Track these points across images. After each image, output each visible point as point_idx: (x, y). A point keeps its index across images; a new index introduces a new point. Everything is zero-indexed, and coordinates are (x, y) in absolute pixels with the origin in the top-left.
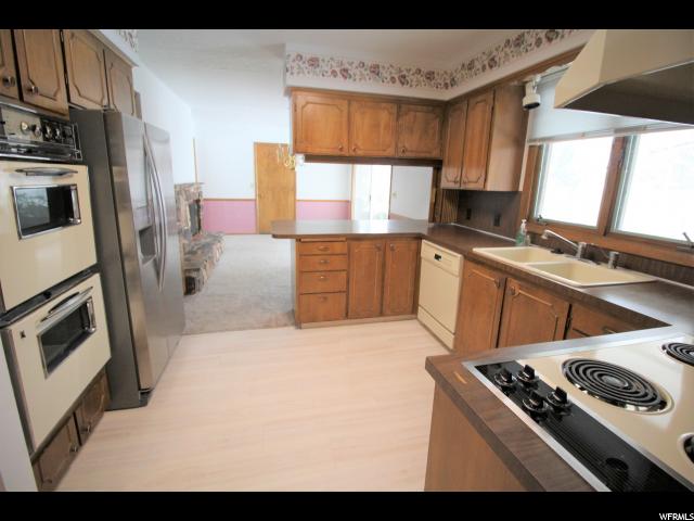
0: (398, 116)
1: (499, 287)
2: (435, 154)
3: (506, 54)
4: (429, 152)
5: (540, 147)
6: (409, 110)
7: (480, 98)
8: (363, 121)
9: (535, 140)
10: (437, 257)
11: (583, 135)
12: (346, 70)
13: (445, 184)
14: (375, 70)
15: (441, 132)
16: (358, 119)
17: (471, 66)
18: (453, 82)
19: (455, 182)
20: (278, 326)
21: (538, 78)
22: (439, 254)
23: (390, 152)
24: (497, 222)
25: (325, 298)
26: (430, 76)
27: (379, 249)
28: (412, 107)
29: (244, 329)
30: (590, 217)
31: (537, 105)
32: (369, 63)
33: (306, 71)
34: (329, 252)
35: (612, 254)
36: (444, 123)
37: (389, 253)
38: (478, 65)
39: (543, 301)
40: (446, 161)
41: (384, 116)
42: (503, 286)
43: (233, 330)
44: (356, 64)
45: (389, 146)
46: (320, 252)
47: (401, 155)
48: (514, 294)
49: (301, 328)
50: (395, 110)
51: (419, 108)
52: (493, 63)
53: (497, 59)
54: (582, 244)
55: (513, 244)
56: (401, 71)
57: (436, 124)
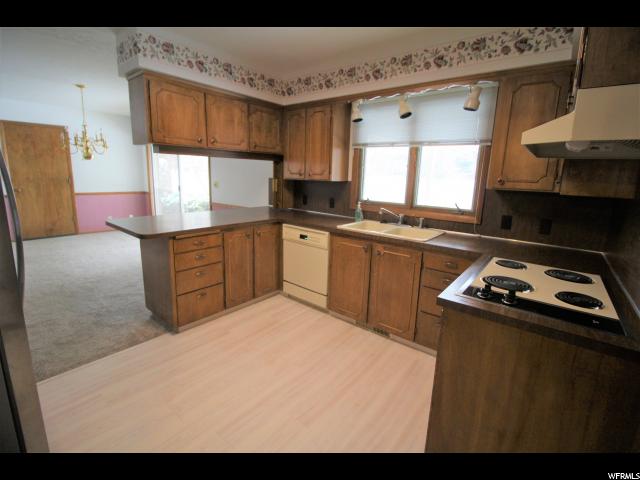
0: (249, 114)
1: (366, 251)
2: (277, 150)
3: (341, 81)
4: (274, 148)
5: (361, 150)
6: (257, 110)
7: (318, 109)
8: (218, 116)
9: (359, 145)
10: (302, 237)
11: (392, 144)
12: (201, 63)
13: (287, 175)
14: (228, 69)
15: (281, 131)
16: (213, 113)
17: (308, 82)
18: (290, 92)
19: (300, 175)
20: (148, 338)
21: (361, 101)
22: (304, 234)
23: (243, 147)
24: (332, 205)
25: (203, 295)
26: (271, 83)
27: (248, 236)
28: (259, 108)
29: (105, 355)
30: (400, 198)
31: (360, 120)
32: (222, 61)
33: (160, 56)
34: (205, 246)
35: (421, 219)
36: (283, 125)
37: (257, 240)
38: (315, 83)
39: (403, 255)
40: (287, 156)
41: (238, 113)
42: (370, 250)
43: (89, 361)
44: (210, 59)
45: (243, 141)
46: (195, 248)
47: (252, 150)
48: (379, 254)
49: (177, 332)
50: (245, 107)
51: (265, 109)
52: (329, 84)
53: (333, 82)
54: (401, 215)
55: (353, 221)
56: (249, 74)
57: (276, 124)
